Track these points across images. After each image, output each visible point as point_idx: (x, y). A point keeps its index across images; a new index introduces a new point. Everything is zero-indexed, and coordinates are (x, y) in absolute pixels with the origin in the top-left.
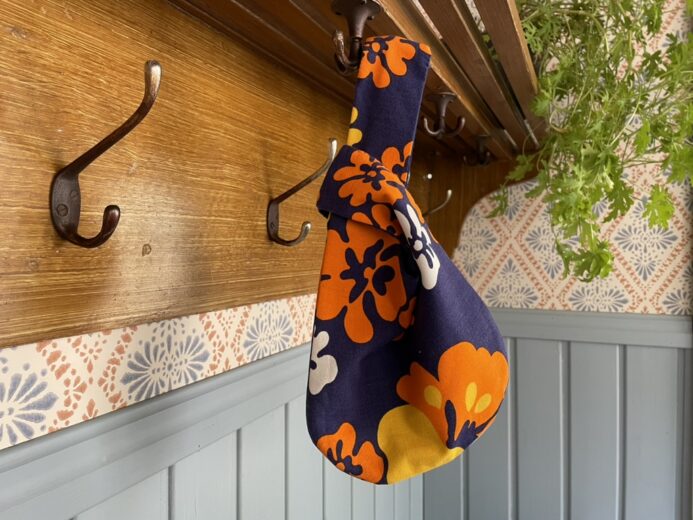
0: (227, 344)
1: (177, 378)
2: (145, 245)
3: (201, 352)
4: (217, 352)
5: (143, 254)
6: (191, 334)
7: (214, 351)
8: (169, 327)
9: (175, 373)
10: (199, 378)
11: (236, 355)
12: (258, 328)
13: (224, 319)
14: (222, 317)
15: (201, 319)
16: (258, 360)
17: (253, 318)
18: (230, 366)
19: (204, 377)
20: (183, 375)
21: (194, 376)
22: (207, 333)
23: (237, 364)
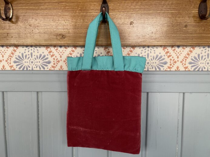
0: (178, 61)
1: (151, 67)
2: (131, 22)
3: (163, 61)
4: (172, 63)
5: (130, 24)
6: (159, 54)
7: (170, 62)
8: (148, 50)
9: (150, 66)
10: (162, 70)
11: (183, 66)
12: (199, 58)
13: (177, 51)
14: (176, 50)
15: (163, 50)
16: (198, 71)
17: (196, 53)
18: (179, 69)
19: (164, 70)
20: (154, 67)
21: (160, 69)
22: (167, 55)
23: (184, 70)
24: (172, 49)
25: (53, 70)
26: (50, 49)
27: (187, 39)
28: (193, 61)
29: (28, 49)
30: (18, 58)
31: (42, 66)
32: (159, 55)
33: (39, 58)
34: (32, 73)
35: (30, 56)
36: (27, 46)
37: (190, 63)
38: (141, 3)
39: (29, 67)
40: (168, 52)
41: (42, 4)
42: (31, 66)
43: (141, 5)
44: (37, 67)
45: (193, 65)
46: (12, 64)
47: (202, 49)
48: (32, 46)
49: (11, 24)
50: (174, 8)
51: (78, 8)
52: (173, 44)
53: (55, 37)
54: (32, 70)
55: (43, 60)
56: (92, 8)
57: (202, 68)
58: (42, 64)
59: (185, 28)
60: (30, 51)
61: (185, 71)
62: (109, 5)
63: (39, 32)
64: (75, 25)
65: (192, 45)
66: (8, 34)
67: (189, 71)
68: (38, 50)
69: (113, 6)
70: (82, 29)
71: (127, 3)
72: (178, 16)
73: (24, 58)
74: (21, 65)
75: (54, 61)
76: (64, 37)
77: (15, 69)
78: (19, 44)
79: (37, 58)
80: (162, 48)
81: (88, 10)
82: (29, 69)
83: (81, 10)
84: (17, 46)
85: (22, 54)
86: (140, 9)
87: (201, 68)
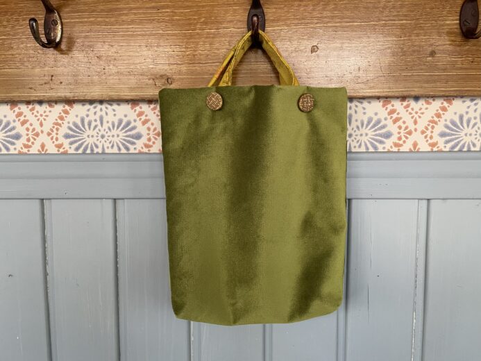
0: (416, 130)
1: (357, 145)
2: (313, 46)
3: (383, 131)
4: (402, 134)
5: (312, 52)
6: (373, 116)
7: (399, 133)
8: (350, 108)
9: (355, 141)
10: (380, 149)
11: (427, 141)
12: (462, 123)
13: (413, 109)
14: (411, 107)
15: (384, 106)
16: (460, 151)
17: (455, 113)
18: (419, 149)
19: (386, 150)
20: (363, 144)
21: (375, 147)
22: (391, 117)
23: (429, 149)
24: (402, 104)
25: (147, 151)
26: (141, 108)
27: (435, 81)
28: (448, 131)
29: (95, 107)
30: (74, 128)
31: (123, 144)
32: (375, 119)
33: (118, 128)
34: (104, 160)
35: (98, 122)
36: (91, 102)
37: (443, 135)
38: (335, 4)
39: (97, 147)
40: (392, 112)
41: (125, 12)
42: (101, 144)
43: (335, 9)
44: (112, 146)
45: (448, 138)
46: (62, 140)
47: (468, 103)
48: (101, 102)
49: (59, 56)
50: (406, 16)
51: (199, 19)
52: (405, 94)
53: (151, 81)
54: (103, 153)
55: (126, 132)
56: (229, 18)
57: (469, 145)
58: (124, 140)
59: (430, 58)
60: (99, 113)
61: (432, 151)
62: (265, 10)
63: (118, 72)
64: (194, 55)
65: (447, 94)
66: (52, 76)
67: (441, 151)
68: (114, 110)
69: (274, 12)
70: (208, 63)
71: (305, 6)
72: (415, 32)
73: (87, 127)
74: (80, 142)
75: (148, 134)
76: (170, 81)
77: (67, 151)
78: (76, 98)
79: (113, 127)
80: (382, 101)
81: (221, 23)
82: (96, 150)
83: (205, 23)
84: (70, 102)
85: (83, 120)
86: (332, 17)
87: (466, 145)
